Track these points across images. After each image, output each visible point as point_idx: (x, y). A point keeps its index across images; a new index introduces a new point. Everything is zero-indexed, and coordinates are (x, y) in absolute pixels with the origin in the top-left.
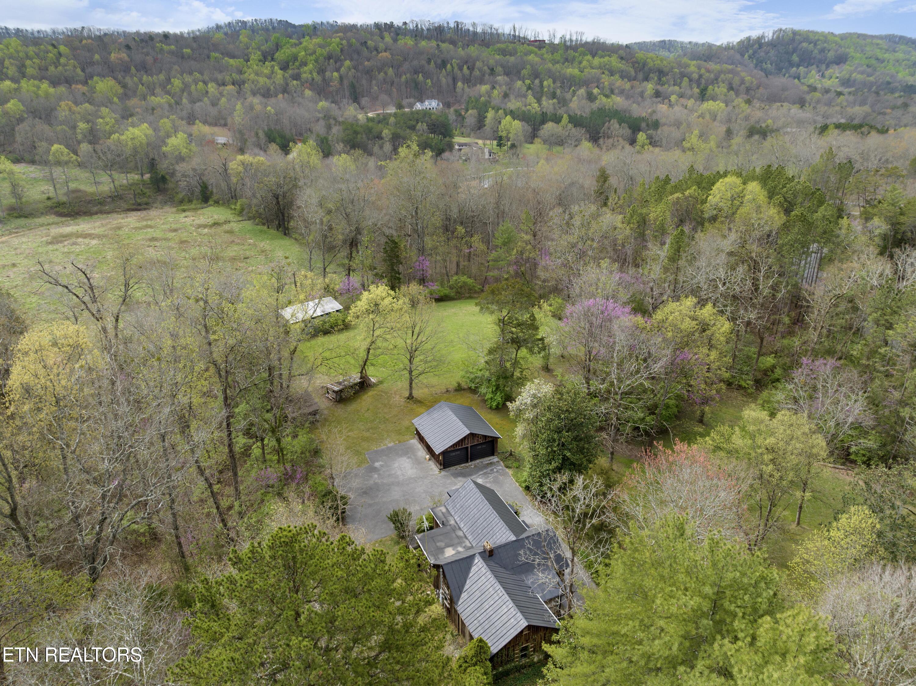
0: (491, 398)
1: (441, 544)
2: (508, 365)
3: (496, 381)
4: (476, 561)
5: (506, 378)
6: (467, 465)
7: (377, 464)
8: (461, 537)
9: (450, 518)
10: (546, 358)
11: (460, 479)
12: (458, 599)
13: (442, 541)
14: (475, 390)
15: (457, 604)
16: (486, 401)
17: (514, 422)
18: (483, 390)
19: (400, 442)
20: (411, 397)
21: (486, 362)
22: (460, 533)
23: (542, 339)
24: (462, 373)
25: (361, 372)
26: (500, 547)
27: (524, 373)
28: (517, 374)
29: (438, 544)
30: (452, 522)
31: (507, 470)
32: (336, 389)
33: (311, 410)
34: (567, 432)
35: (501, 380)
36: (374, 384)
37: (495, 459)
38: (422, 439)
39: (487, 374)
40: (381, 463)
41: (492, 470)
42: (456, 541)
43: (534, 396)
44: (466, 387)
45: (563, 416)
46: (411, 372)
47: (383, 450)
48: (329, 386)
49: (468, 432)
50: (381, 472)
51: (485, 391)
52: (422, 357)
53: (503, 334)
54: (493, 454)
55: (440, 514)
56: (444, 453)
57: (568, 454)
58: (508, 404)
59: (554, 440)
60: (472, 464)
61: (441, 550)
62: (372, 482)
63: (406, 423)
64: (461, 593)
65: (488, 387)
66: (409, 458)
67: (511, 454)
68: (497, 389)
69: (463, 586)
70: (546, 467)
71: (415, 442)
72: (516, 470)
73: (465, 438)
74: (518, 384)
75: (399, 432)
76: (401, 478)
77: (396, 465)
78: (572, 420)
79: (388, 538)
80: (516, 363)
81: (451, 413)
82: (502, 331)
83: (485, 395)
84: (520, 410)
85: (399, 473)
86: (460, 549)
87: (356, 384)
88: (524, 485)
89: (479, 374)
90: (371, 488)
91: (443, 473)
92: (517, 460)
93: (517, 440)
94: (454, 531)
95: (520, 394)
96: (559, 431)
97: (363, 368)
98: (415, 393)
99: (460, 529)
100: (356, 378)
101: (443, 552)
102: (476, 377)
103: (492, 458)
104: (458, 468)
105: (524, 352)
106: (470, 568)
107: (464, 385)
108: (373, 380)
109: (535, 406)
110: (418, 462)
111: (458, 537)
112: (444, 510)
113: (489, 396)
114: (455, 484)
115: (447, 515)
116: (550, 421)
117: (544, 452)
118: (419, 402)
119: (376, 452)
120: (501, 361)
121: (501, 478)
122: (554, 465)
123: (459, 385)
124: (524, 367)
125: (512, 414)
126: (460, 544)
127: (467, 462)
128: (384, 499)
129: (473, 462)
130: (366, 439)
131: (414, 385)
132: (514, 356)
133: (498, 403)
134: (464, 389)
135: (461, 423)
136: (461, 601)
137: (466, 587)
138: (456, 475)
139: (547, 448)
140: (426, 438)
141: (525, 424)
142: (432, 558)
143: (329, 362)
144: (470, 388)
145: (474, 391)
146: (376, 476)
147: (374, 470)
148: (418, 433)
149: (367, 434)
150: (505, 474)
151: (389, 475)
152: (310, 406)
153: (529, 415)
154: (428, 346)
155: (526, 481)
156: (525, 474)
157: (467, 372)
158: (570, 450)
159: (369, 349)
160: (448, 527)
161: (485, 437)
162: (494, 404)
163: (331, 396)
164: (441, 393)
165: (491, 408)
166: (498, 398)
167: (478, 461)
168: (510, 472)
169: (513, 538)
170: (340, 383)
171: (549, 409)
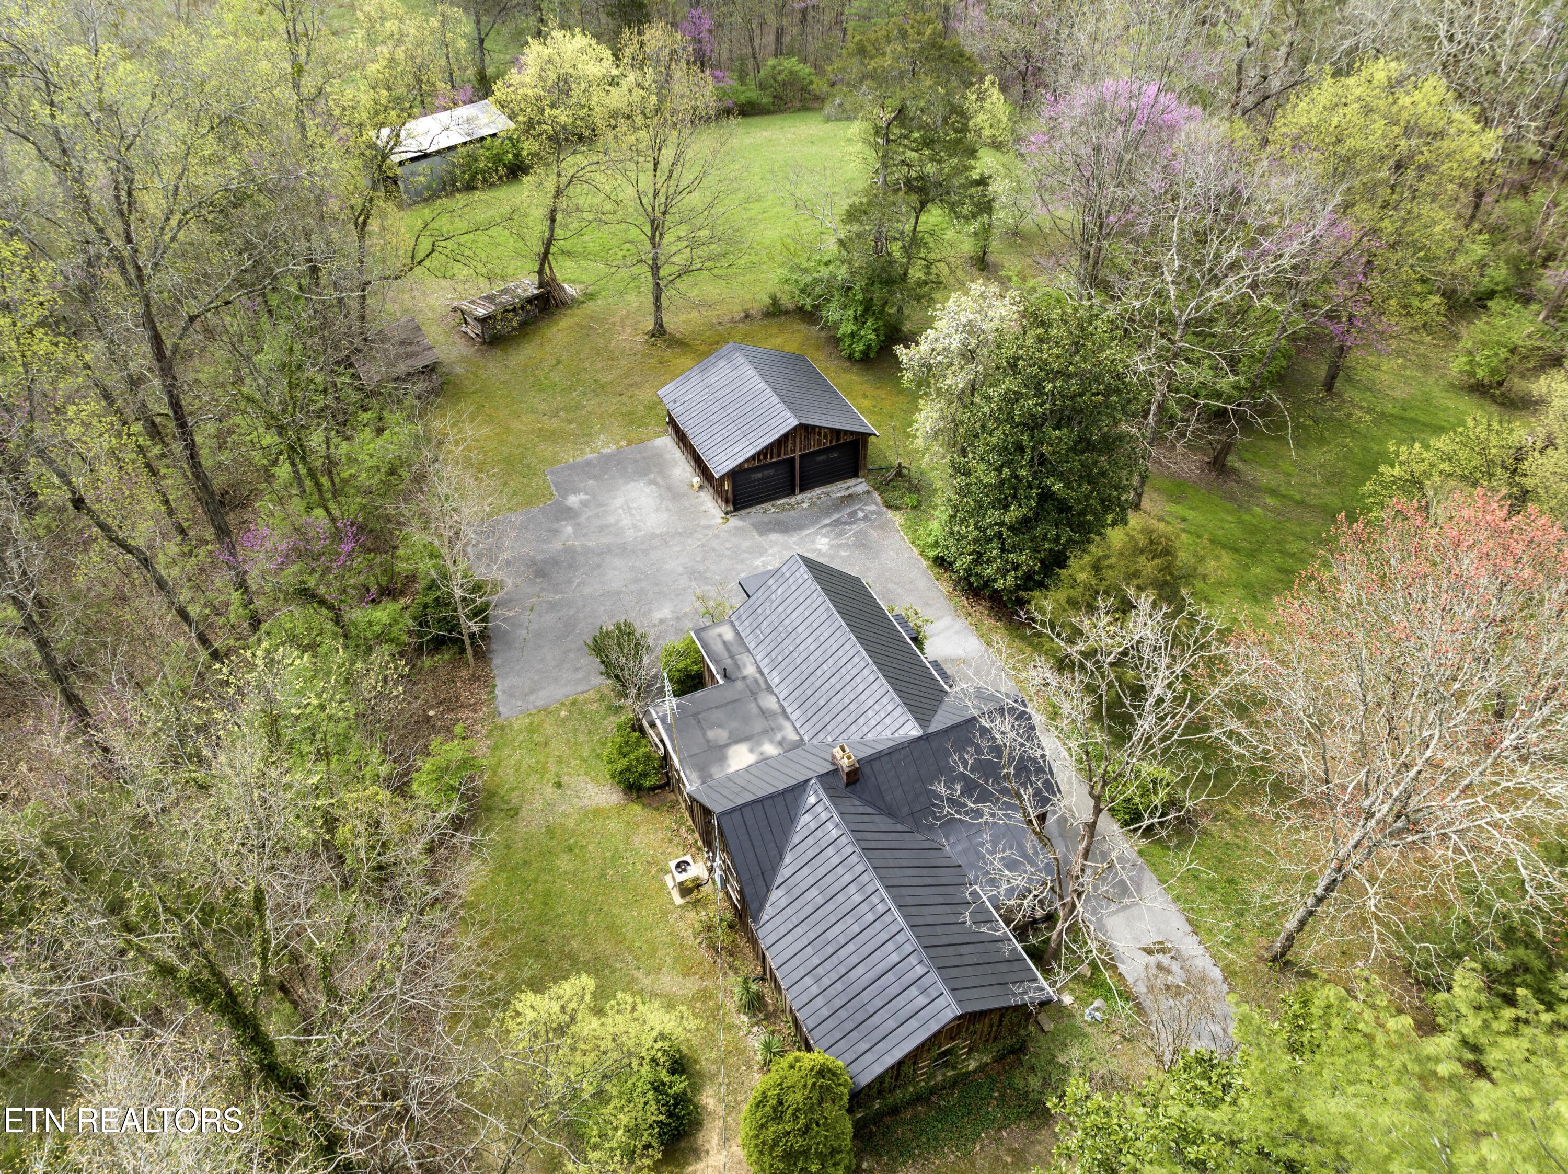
0: (852, 335)
1: (718, 735)
2: (896, 249)
3: (864, 290)
4: (812, 800)
5: (889, 282)
6: (792, 500)
7: (573, 500)
8: (773, 714)
9: (745, 659)
10: (985, 233)
11: (774, 537)
12: (761, 907)
13: (720, 726)
14: (812, 314)
15: (756, 920)
16: (839, 340)
17: (913, 398)
18: (832, 313)
19: (630, 443)
20: (659, 331)
21: (841, 243)
22: (770, 703)
23: (983, 182)
24: (783, 272)
25: (541, 272)
26: (878, 757)
27: (934, 270)
28: (916, 273)
29: (711, 734)
30: (750, 670)
31: (890, 514)
32: (481, 312)
33: (420, 363)
34: (1058, 427)
35: (877, 286)
36: (573, 300)
37: (859, 486)
38: (682, 438)
39: (842, 272)
40: (583, 496)
41: (853, 514)
42: (759, 725)
43: (971, 329)
44: (791, 306)
45: (1049, 387)
46: (655, 268)
47: (588, 463)
48: (465, 305)
49: (796, 423)
50: (582, 519)
51: (836, 317)
52: (682, 231)
53: (885, 165)
54: (855, 475)
55: (718, 647)
56: (735, 474)
57: (1057, 487)
58: (899, 350)
59: (1020, 448)
60: (804, 500)
61: (718, 752)
62: (557, 545)
63: (645, 395)
64: (768, 890)
65: (845, 307)
66: (652, 482)
67: (899, 474)
68: (866, 310)
69: (774, 871)
70: (993, 516)
71: (666, 443)
72: (912, 514)
73: (786, 436)
74: (918, 299)
75: (631, 420)
76: (630, 534)
77: (618, 502)
78: (1072, 398)
79: (592, 695)
80: (914, 243)
81: (752, 372)
82: (885, 160)
83: (837, 324)
84: (930, 367)
85: (626, 521)
86: (770, 749)
87: (530, 301)
88: (932, 553)
89: (824, 272)
90: (555, 562)
91: (734, 522)
92: (914, 489)
93: (919, 443)
94: (754, 694)
95: (928, 323)
96: (1033, 424)
97: (544, 257)
98: (672, 322)
99: (769, 688)
100: (528, 286)
101: (722, 759)
102: (816, 281)
103: (851, 482)
104: (771, 509)
105: (934, 216)
106: (792, 820)
107: (786, 302)
108: (570, 290)
109: (969, 355)
110: (673, 493)
111: (765, 713)
112: (729, 635)
113: (847, 328)
114: (762, 551)
115: (735, 649)
116: (1012, 398)
117: (991, 478)
118: (678, 343)
119: (572, 467)
120: (878, 239)
121: (874, 533)
122: (1014, 514)
123: (775, 302)
124: (932, 256)
125: (908, 375)
126: (769, 732)
127: (792, 493)
128: (587, 590)
129: (807, 495)
130: (552, 436)
131: (664, 301)
132: (908, 228)
133: (869, 347)
134: (787, 313)
135: (775, 399)
136: (768, 912)
137: (784, 872)
138: (764, 529)
139: (999, 470)
140: (690, 435)
141: (942, 404)
142: (694, 776)
143: (449, 244)
144: (800, 310)
145: (809, 315)
146: (569, 529)
147: (568, 513)
148: (673, 423)
149: (555, 424)
150: (885, 526)
151: (602, 528)
152: (416, 354)
153: (957, 380)
154: (695, 200)
155: (936, 544)
156: (935, 525)
157: (792, 270)
158: (1061, 477)
159: (553, 212)
160: (739, 685)
161: (837, 433)
162: (859, 347)
163: (473, 330)
164: (732, 321)
165: (850, 358)
166: (869, 334)
167: (818, 491)
168: (897, 518)
169: (913, 730)
170: (490, 298)
171: (1013, 364)
